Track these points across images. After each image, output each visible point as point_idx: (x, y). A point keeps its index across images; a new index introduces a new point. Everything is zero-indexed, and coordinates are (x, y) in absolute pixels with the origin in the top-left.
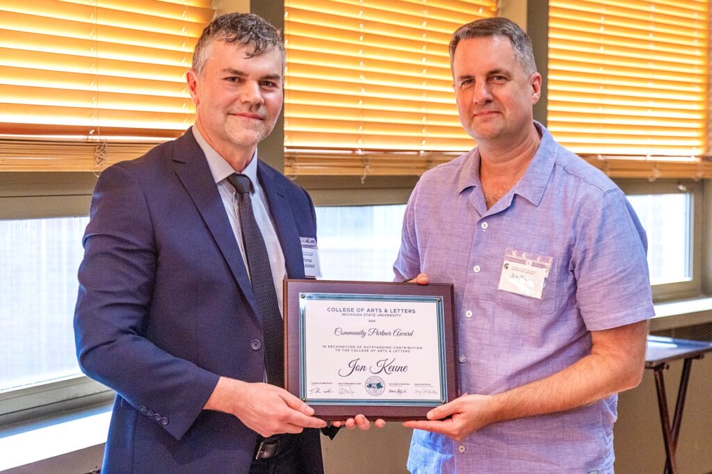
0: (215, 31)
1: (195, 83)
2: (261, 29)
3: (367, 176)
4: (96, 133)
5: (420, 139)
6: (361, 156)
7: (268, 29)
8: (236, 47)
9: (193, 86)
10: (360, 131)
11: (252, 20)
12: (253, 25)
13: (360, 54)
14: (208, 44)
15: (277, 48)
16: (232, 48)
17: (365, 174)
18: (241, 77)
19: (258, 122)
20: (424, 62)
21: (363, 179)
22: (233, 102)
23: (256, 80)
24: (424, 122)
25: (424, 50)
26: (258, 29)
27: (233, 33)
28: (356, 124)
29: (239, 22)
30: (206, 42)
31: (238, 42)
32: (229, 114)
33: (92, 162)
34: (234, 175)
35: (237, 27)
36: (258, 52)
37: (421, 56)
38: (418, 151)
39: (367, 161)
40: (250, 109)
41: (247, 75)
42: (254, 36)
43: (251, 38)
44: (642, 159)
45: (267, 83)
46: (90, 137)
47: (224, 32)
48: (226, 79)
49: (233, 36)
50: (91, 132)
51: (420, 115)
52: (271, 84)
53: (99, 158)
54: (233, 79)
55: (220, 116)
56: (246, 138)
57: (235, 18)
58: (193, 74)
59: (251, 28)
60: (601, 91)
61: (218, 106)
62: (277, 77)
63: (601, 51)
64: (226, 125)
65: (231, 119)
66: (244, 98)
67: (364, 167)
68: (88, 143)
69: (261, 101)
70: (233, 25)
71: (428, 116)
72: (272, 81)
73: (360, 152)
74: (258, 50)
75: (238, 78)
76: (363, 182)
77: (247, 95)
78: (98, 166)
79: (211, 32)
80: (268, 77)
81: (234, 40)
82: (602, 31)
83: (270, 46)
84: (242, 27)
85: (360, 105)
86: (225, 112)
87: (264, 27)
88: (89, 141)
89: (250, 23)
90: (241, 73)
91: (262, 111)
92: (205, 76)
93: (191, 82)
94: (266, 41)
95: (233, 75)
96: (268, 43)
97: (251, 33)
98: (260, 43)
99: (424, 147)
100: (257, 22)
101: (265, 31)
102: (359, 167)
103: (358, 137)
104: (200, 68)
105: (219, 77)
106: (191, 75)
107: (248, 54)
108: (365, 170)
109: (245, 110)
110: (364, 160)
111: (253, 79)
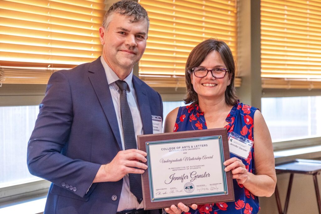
0: (115, 8)
1: (103, 33)
2: (138, 9)
6: (175, 78)
7: (142, 9)
8: (125, 17)
9: (102, 35)
10: (174, 67)
11: (134, 4)
12: (134, 7)
13: (174, 32)
14: (111, 14)
15: (145, 19)
16: (123, 18)
18: (127, 32)
19: (133, 55)
21: (176, 89)
22: (121, 44)
23: (134, 34)
26: (137, 9)
27: (124, 10)
28: (173, 63)
29: (127, 5)
30: (111, 13)
31: (126, 15)
32: (118, 50)
34: (119, 81)
35: (126, 7)
36: (136, 21)
40: (129, 49)
41: (129, 31)
42: (134, 12)
43: (133, 13)
44: (305, 80)
45: (139, 36)
47: (120, 9)
48: (119, 32)
49: (124, 11)
50: (49, 66)
52: (141, 37)
54: (122, 33)
55: (114, 51)
56: (126, 63)
57: (126, 2)
58: (103, 29)
59: (133, 8)
60: (286, 49)
61: (114, 45)
62: (144, 34)
63: (285, 31)
64: (117, 55)
65: (120, 53)
66: (127, 43)
69: (135, 45)
70: (124, 6)
72: (142, 35)
74: (136, 19)
75: (125, 32)
77: (128, 41)
79: (113, 9)
80: (140, 33)
81: (124, 13)
82: (286, 21)
83: (142, 18)
84: (129, 7)
85: (174, 55)
86: (117, 49)
87: (140, 8)
89: (133, 6)
90: (126, 30)
91: (135, 50)
92: (108, 30)
93: (102, 33)
94: (140, 15)
95: (122, 31)
96: (141, 16)
97: (133, 10)
98: (137, 16)
100: (137, 6)
101: (140, 10)
104: (106, 26)
105: (115, 31)
106: (102, 29)
107: (131, 21)
109: (126, 49)
111: (132, 34)
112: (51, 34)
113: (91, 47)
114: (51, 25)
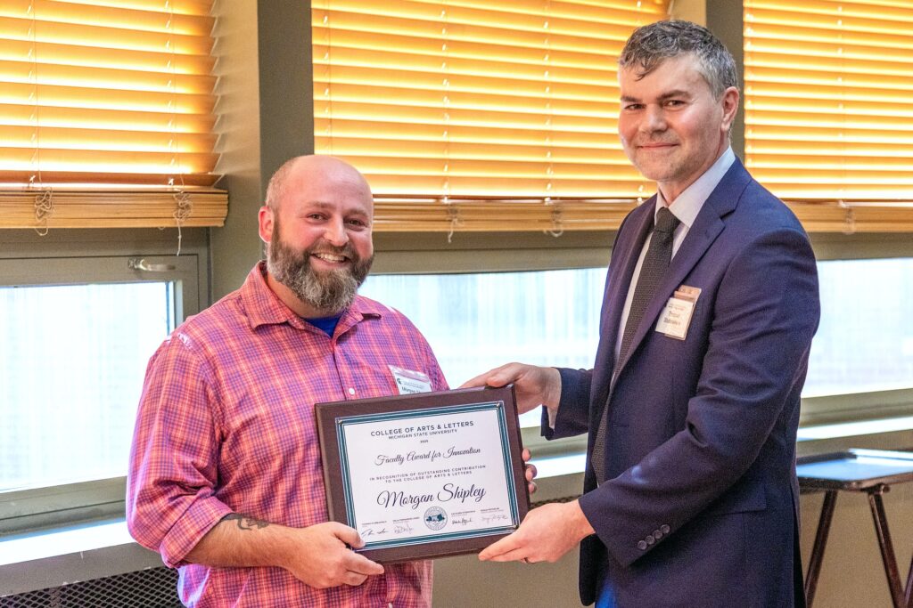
3: (454, 233)
4: (36, 180)
5: (544, 182)
6: (447, 205)
10: (446, 172)
13: (443, 69)
17: (452, 230)
20: (546, 77)
21: (450, 236)
24: (548, 158)
25: (546, 61)
28: (440, 163)
33: (33, 215)
37: (542, 69)
38: (542, 199)
39: (456, 212)
46: (31, 185)
50: (32, 179)
51: (543, 150)
53: (41, 211)
67: (450, 221)
68: (29, 192)
71: (554, 150)
73: (446, 201)
76: (450, 241)
78: (39, 221)
82: (839, 25)
85: (444, 138)
88: (31, 189)
99: (549, 192)
102: (444, 221)
103: (443, 180)
108: (452, 225)
110: (451, 211)
112: (38, 89)
113: (168, 122)
114: (37, 65)
